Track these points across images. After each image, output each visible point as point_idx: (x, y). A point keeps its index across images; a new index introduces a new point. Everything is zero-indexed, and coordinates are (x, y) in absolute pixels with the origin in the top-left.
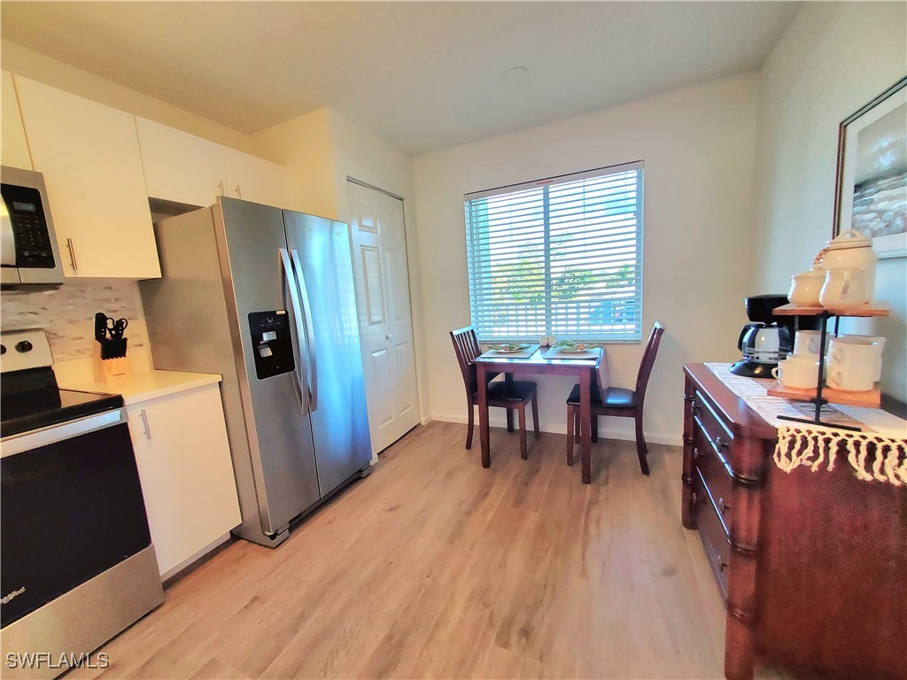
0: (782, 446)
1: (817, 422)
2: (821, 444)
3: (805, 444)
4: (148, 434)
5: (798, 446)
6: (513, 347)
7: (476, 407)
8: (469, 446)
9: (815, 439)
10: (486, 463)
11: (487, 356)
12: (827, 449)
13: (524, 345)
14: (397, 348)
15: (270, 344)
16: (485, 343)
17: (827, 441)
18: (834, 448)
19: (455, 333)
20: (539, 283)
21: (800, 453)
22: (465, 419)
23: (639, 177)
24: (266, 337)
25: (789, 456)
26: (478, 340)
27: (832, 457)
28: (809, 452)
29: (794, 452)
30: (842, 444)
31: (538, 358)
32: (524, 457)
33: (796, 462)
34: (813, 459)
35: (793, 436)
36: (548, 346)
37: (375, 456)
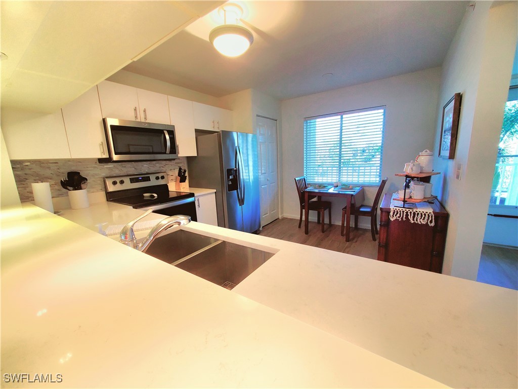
0: (391, 214)
1: (404, 207)
2: (402, 213)
3: (397, 213)
4: (199, 206)
5: (395, 214)
6: (321, 186)
7: (304, 210)
8: (300, 227)
9: (400, 211)
10: (307, 232)
11: (309, 189)
12: (403, 214)
13: (326, 185)
14: (271, 184)
15: (231, 180)
16: (309, 184)
17: (403, 212)
18: (405, 213)
19: (297, 179)
20: (336, 161)
21: (396, 215)
22: (298, 217)
23: (384, 112)
24: (231, 177)
25: (393, 216)
26: (307, 183)
27: (404, 216)
28: (398, 215)
29: (394, 215)
30: (407, 213)
31: (331, 190)
32: (323, 232)
33: (395, 218)
34: (399, 217)
35: (394, 210)
36: (337, 186)
37: (261, 227)
